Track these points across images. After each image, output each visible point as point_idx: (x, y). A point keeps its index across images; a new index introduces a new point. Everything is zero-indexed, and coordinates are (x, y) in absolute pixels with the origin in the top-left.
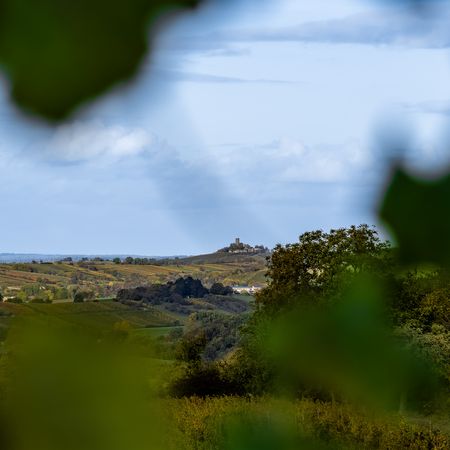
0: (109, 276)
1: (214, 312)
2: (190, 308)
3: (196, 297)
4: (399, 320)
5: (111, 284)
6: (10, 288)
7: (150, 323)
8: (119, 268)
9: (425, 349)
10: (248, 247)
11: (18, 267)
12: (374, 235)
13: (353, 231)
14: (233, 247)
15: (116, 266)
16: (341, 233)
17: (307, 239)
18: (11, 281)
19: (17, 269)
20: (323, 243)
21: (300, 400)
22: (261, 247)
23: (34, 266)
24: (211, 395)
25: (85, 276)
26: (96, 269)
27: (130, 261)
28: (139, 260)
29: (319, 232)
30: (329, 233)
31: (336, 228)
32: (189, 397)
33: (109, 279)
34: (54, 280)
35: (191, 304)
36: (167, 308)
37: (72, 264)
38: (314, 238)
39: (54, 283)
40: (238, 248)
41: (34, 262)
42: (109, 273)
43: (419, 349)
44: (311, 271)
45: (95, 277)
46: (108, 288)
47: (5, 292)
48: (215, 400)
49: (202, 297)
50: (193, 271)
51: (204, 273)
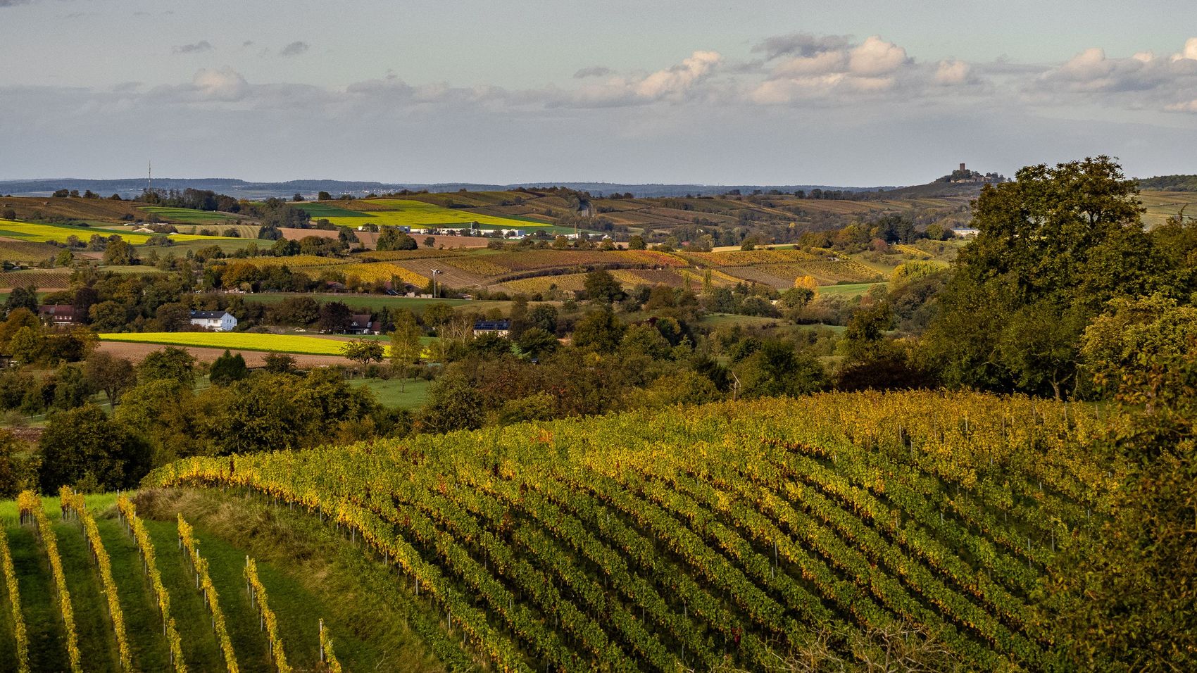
0: (789, 214)
1: (928, 262)
2: (898, 257)
3: (906, 242)
4: (1147, 286)
5: (792, 225)
6: (656, 231)
7: (842, 279)
8: (803, 204)
9: (1180, 327)
10: (977, 174)
11: (667, 203)
12: (1117, 169)
13: (1088, 164)
14: (957, 175)
15: (800, 201)
16: (1072, 169)
17: (1027, 177)
18: (657, 221)
19: (666, 206)
20: (1047, 182)
21: (1011, 394)
22: (995, 175)
23: (689, 201)
24: (892, 389)
25: (756, 215)
26: (772, 206)
27: (818, 194)
28: (830, 193)
29: (1041, 167)
30: (1055, 169)
31: (1066, 161)
32: (862, 392)
33: (789, 220)
34: (715, 221)
35: (900, 252)
36: (865, 258)
37: (740, 199)
38: (1035, 175)
39: (716, 225)
40: (963, 177)
41: (689, 197)
42: (789, 210)
43: (1171, 327)
44: (1032, 220)
45: (771, 217)
46: (788, 230)
47: (650, 236)
48: (898, 395)
49: (913, 243)
50: (902, 207)
51: (916, 210)
